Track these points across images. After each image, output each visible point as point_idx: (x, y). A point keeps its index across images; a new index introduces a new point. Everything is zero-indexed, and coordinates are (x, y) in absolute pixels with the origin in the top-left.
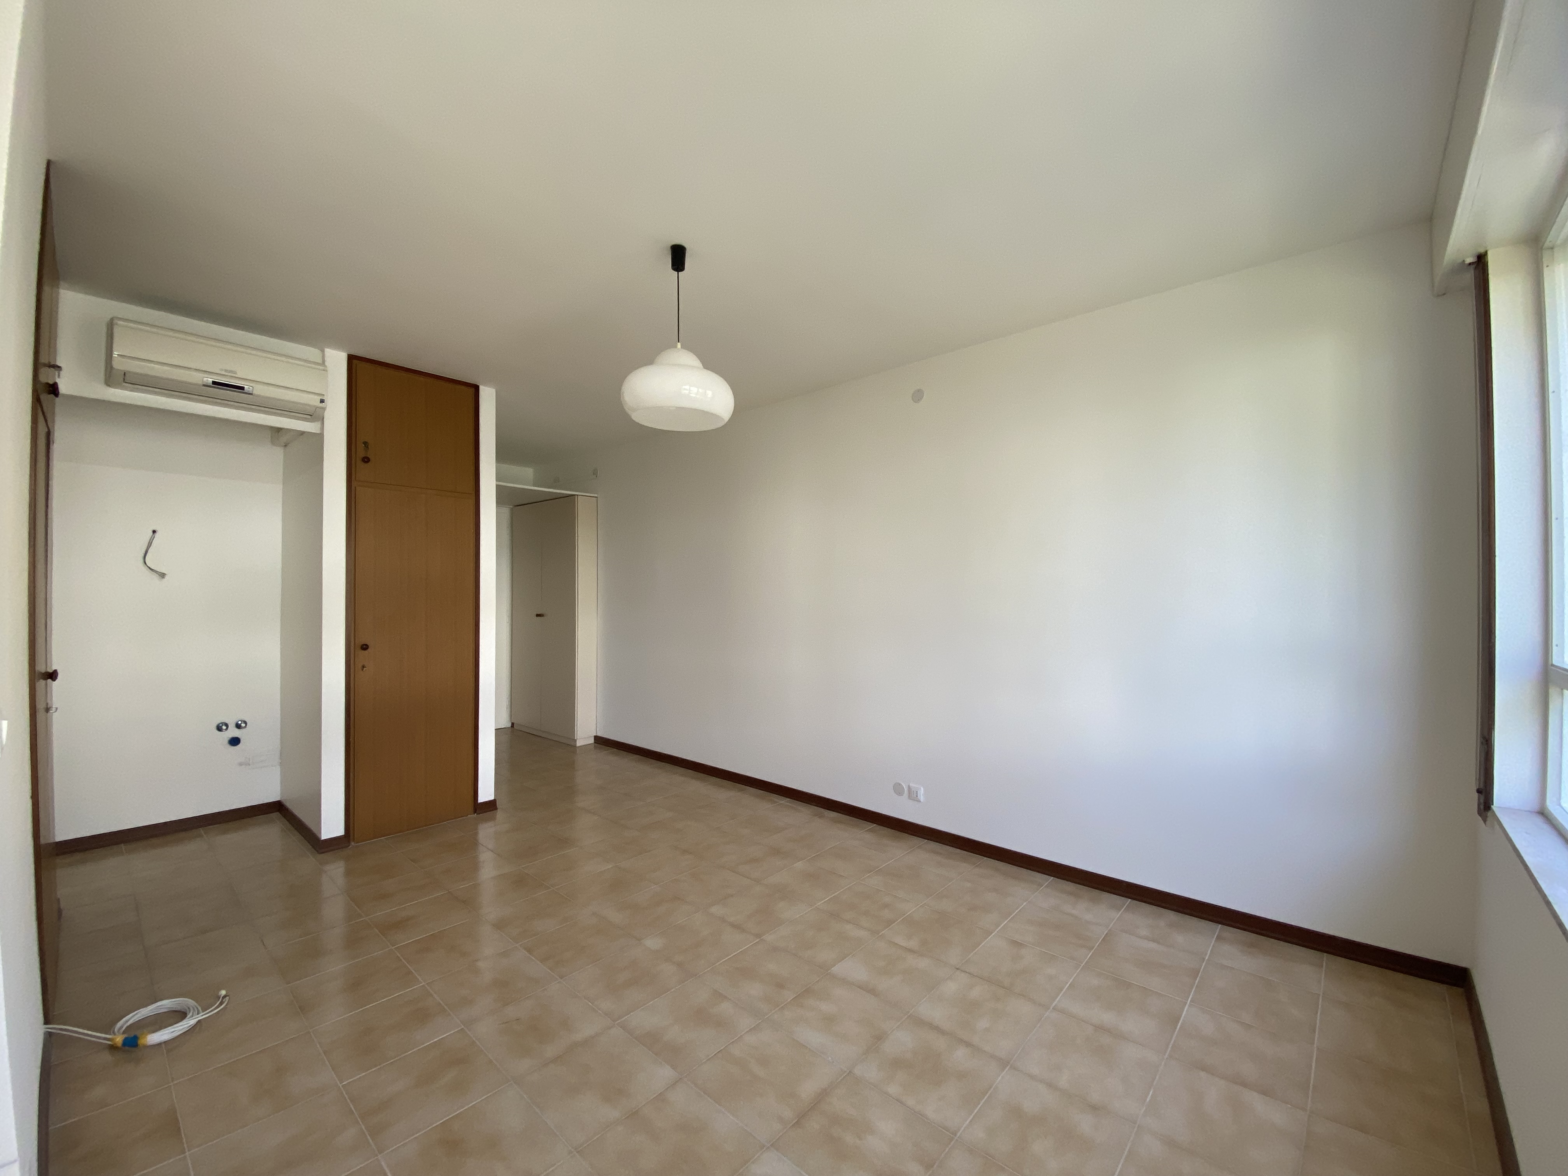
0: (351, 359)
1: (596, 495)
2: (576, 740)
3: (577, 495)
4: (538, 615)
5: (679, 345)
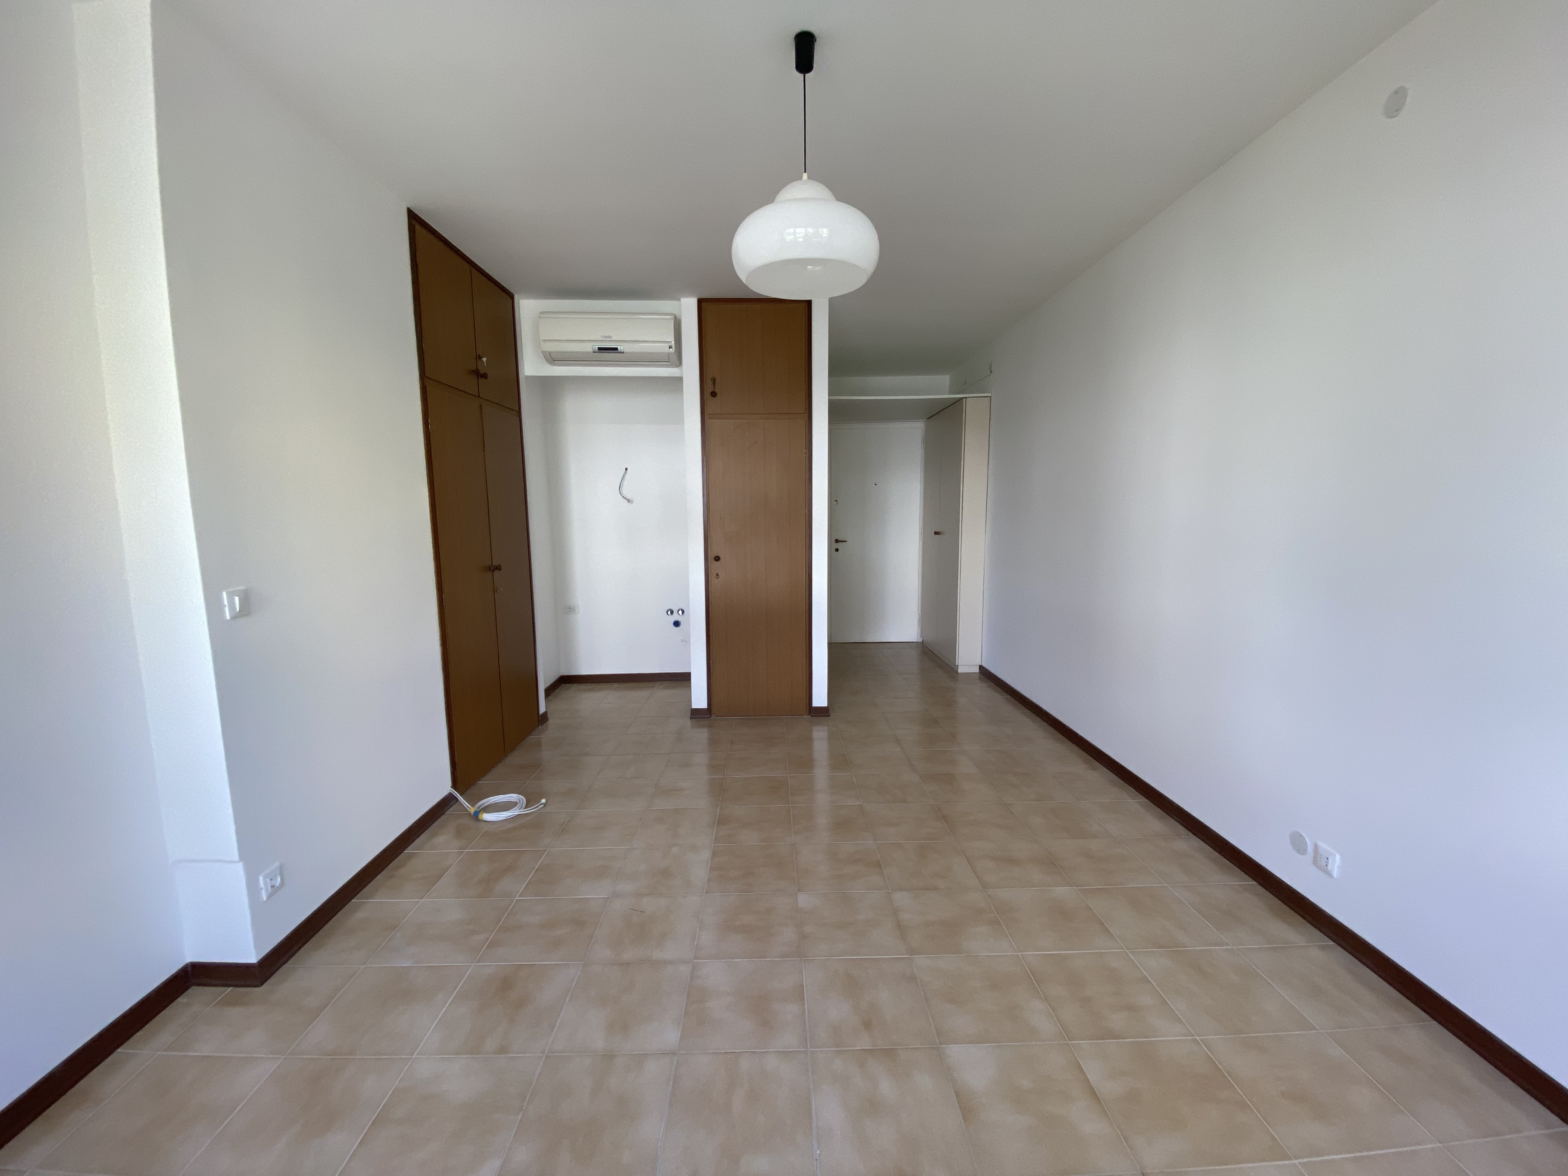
0: (700, 302)
1: (989, 395)
2: (958, 666)
4: (936, 533)
5: (805, 176)
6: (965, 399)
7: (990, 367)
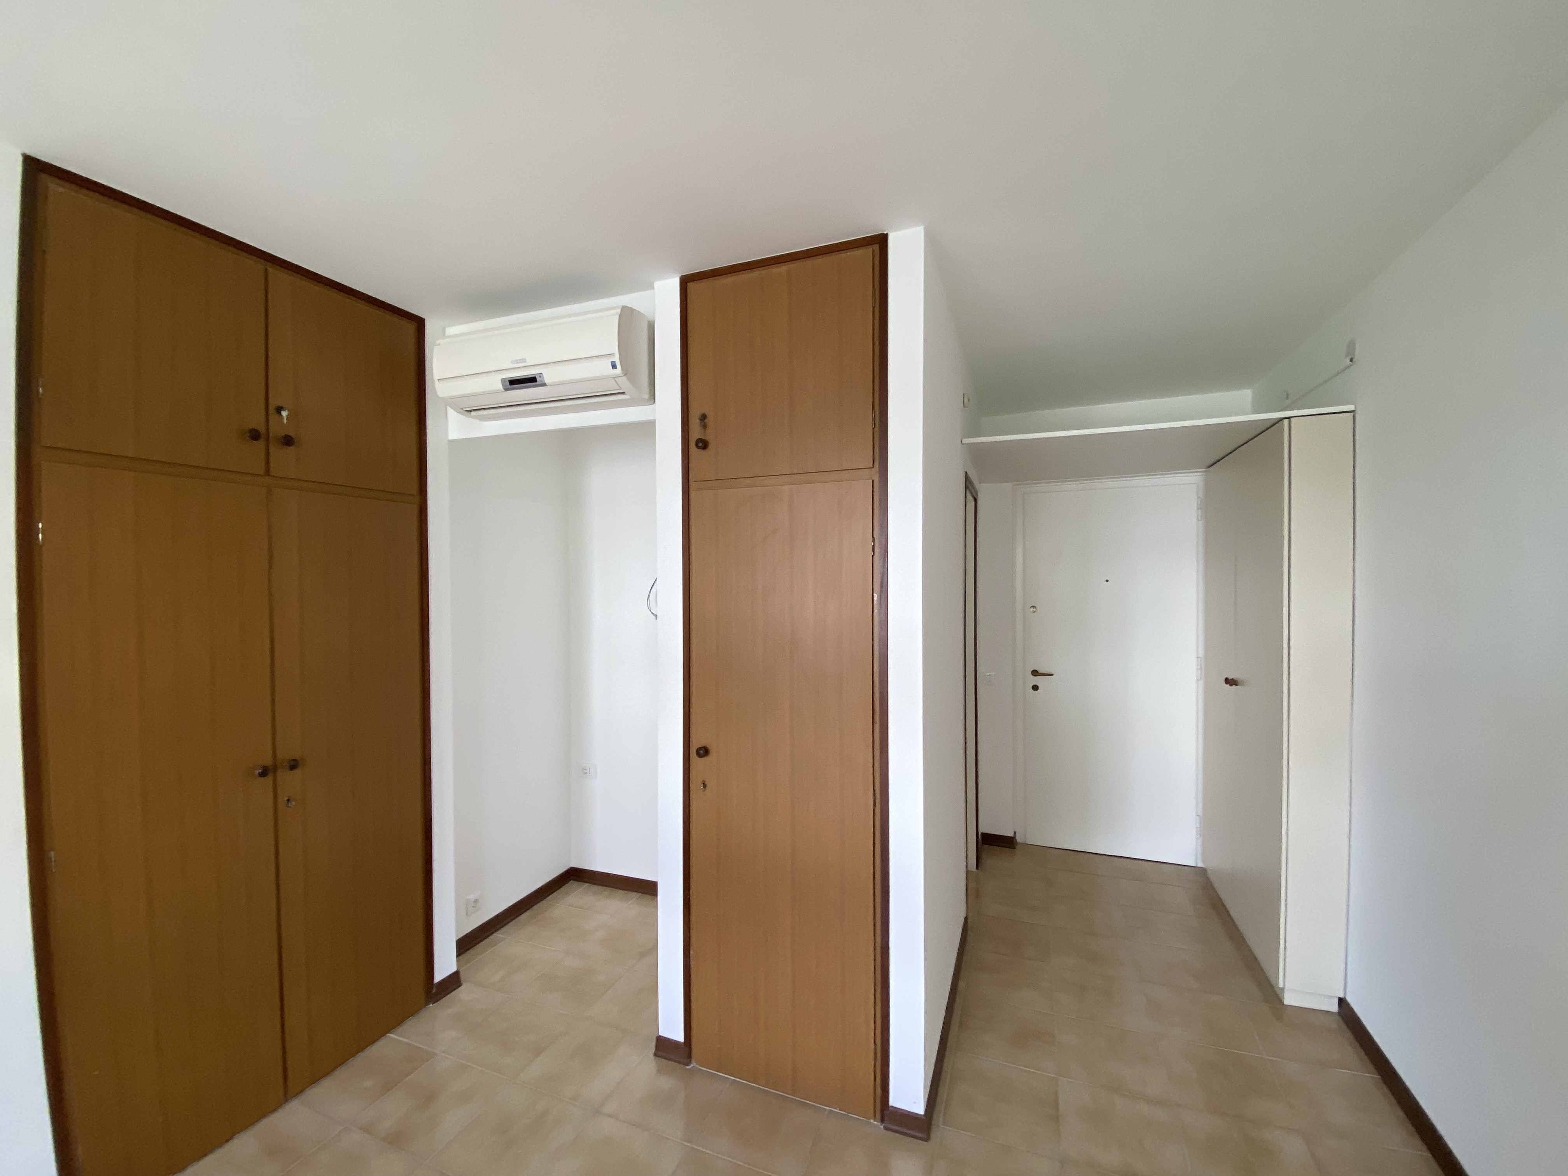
0: (685, 282)
1: (1351, 407)
3: (1289, 418)
4: (1230, 681)
6: (1286, 422)
7: (1351, 347)
